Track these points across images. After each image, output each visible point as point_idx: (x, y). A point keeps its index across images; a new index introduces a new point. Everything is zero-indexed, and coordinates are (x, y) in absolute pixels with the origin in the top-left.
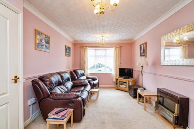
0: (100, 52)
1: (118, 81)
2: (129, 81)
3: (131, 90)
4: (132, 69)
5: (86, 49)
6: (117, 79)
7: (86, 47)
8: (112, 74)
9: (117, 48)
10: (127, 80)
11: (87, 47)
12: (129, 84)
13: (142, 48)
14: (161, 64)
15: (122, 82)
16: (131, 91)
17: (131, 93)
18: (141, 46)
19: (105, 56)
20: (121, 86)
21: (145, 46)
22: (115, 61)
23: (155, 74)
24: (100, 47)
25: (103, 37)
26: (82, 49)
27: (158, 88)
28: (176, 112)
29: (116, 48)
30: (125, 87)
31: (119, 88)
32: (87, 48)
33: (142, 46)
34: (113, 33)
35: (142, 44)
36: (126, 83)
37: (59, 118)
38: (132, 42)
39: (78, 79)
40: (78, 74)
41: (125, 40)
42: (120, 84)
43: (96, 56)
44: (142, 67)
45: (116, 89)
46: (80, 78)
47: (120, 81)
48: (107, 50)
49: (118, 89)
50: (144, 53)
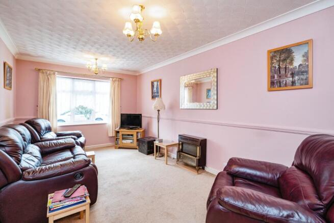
0: (83, 85)
1: (120, 134)
2: (137, 133)
3: (144, 144)
4: (141, 115)
5: (52, 76)
6: (118, 132)
7: (52, 72)
8: (107, 125)
9: (115, 80)
10: (134, 132)
11: (56, 73)
12: (137, 136)
13: (155, 86)
14: (181, 108)
15: (126, 135)
16: (144, 146)
17: (144, 148)
18: (152, 83)
19: (93, 93)
20: (124, 141)
21: (159, 83)
22: (113, 102)
23: (173, 120)
24: (85, 76)
25: (96, 59)
26: (41, 75)
27: (179, 135)
28: (198, 155)
29: (114, 82)
30: (131, 143)
31: (121, 145)
32: (54, 74)
33: (155, 84)
34: (117, 58)
35: (155, 81)
36: (132, 135)
37: (76, 202)
38: (137, 74)
39: (41, 138)
40: (41, 128)
41: (128, 70)
42: (123, 139)
43: (74, 92)
44: (159, 111)
45: (116, 148)
46: (44, 137)
47: (123, 135)
48: (96, 82)
49: (119, 148)
50: (158, 93)
